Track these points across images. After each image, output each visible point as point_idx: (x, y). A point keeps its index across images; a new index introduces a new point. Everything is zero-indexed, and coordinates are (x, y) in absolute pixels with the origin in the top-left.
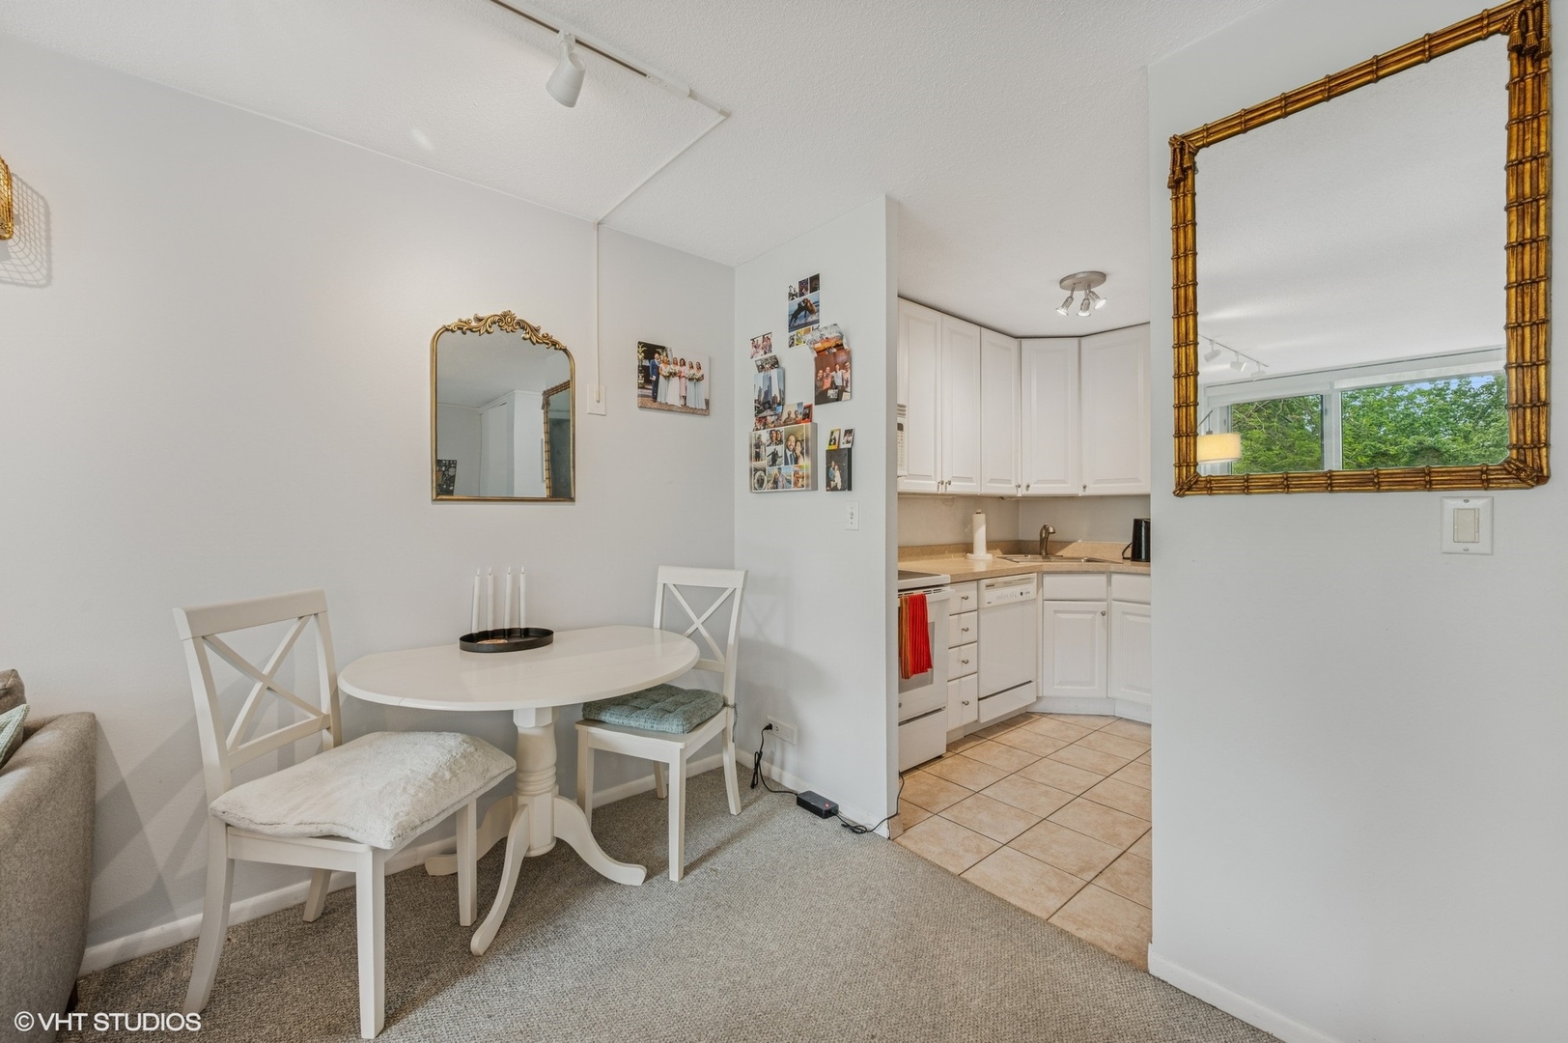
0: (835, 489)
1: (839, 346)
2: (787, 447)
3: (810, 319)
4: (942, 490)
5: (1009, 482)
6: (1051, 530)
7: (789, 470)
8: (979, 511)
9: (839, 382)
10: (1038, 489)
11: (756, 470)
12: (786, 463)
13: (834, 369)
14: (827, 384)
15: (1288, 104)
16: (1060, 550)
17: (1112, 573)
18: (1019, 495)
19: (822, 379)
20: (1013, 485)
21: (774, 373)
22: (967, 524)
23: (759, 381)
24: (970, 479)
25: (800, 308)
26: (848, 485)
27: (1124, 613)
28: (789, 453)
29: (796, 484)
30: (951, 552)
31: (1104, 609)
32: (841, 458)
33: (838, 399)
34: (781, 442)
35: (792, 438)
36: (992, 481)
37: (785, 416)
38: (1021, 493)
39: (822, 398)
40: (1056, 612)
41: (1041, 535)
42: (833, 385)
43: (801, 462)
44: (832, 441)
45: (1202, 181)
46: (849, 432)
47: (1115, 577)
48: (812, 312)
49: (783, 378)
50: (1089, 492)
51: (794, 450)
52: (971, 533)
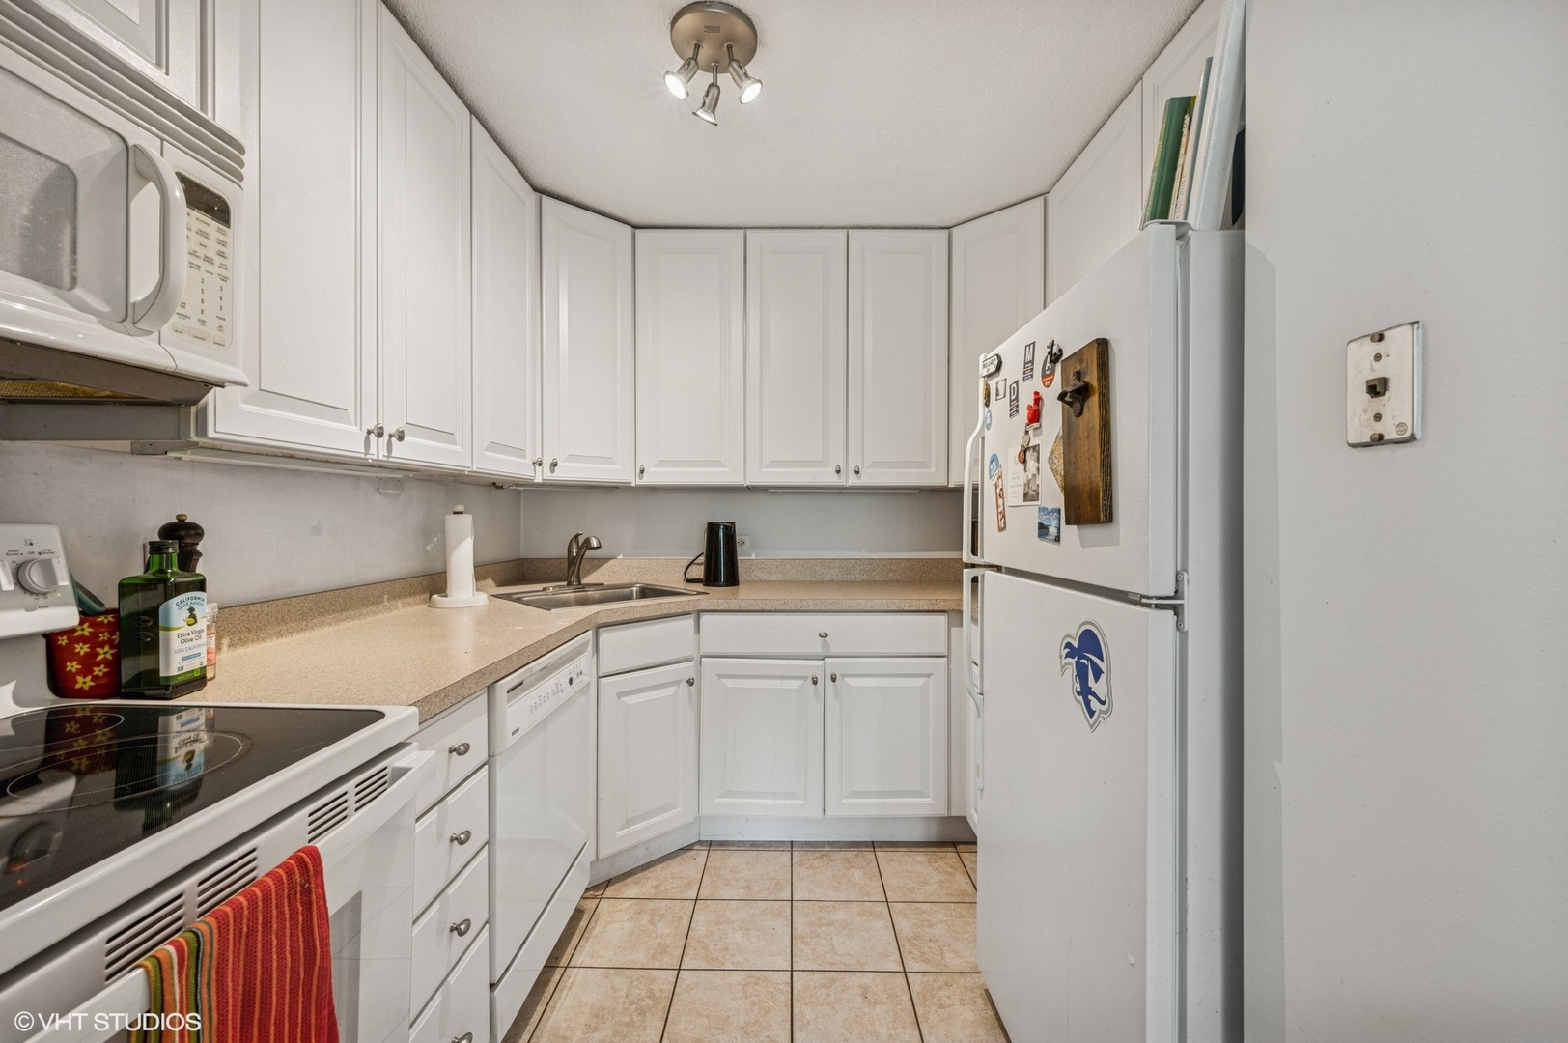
4: (378, 451)
5: (520, 452)
6: (594, 543)
8: (460, 508)
10: (570, 472)
16: (589, 572)
17: (699, 613)
18: (538, 480)
20: (529, 461)
22: (434, 535)
24: (448, 436)
27: (720, 676)
30: (396, 596)
31: (691, 675)
36: (494, 446)
38: (540, 476)
40: (620, 695)
41: (570, 551)
47: (705, 618)
50: (648, 480)
52: (444, 552)
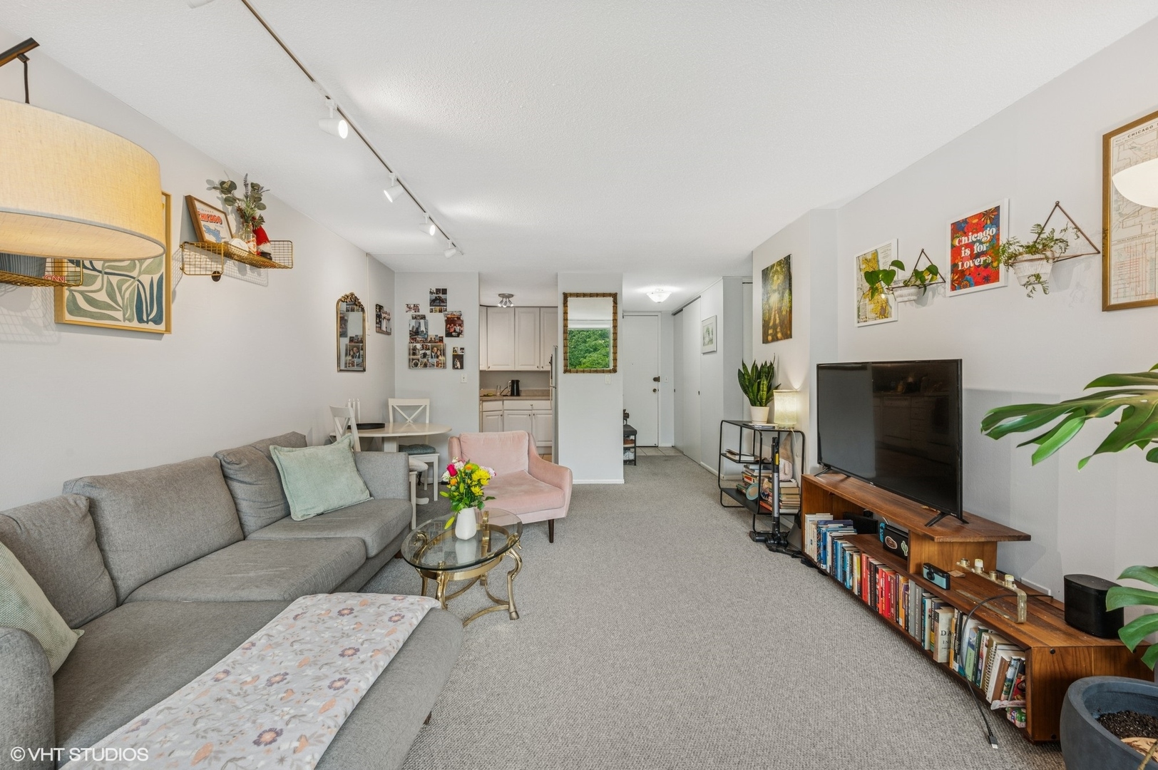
0: (457, 368)
1: (459, 318)
2: (432, 351)
3: (442, 304)
7: (435, 360)
9: (458, 330)
11: (413, 359)
12: (432, 357)
13: (455, 325)
14: (452, 330)
15: (585, 295)
19: (449, 328)
21: (422, 321)
23: (413, 323)
25: (436, 299)
26: (462, 367)
27: (508, 414)
28: (433, 354)
29: (437, 366)
31: (502, 414)
32: (459, 358)
33: (458, 336)
34: (429, 349)
35: (435, 349)
37: (429, 339)
39: (449, 334)
42: (455, 331)
43: (440, 358)
44: (454, 351)
45: (569, 304)
46: (462, 349)
47: (505, 401)
48: (443, 302)
49: (426, 324)
51: (436, 353)
